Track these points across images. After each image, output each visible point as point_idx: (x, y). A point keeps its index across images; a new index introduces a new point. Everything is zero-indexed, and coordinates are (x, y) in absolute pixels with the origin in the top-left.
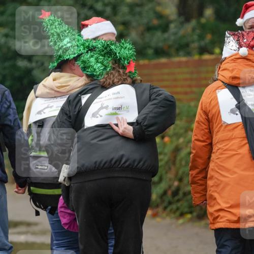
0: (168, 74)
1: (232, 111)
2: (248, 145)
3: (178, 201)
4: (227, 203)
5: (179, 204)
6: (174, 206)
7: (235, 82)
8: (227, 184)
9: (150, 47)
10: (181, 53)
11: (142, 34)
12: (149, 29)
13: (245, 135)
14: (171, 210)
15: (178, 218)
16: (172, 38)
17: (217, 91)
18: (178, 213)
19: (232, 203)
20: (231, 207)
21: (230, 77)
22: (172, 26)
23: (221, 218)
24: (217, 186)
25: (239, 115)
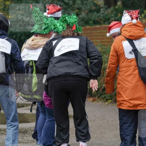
0: (100, 33)
1: (130, 53)
2: (137, 70)
3: (105, 93)
4: (128, 98)
5: (105, 95)
6: (103, 96)
7: (131, 38)
8: (128, 88)
9: (91, 20)
10: (106, 23)
11: (88, 14)
12: (91, 11)
13: (136, 65)
14: (102, 98)
15: (105, 102)
16: (102, 15)
17: (122, 42)
18: (105, 99)
19: (130, 98)
20: (130, 100)
21: (129, 35)
22: (102, 10)
23: (125, 104)
24: (122, 88)
25: (134, 55)
